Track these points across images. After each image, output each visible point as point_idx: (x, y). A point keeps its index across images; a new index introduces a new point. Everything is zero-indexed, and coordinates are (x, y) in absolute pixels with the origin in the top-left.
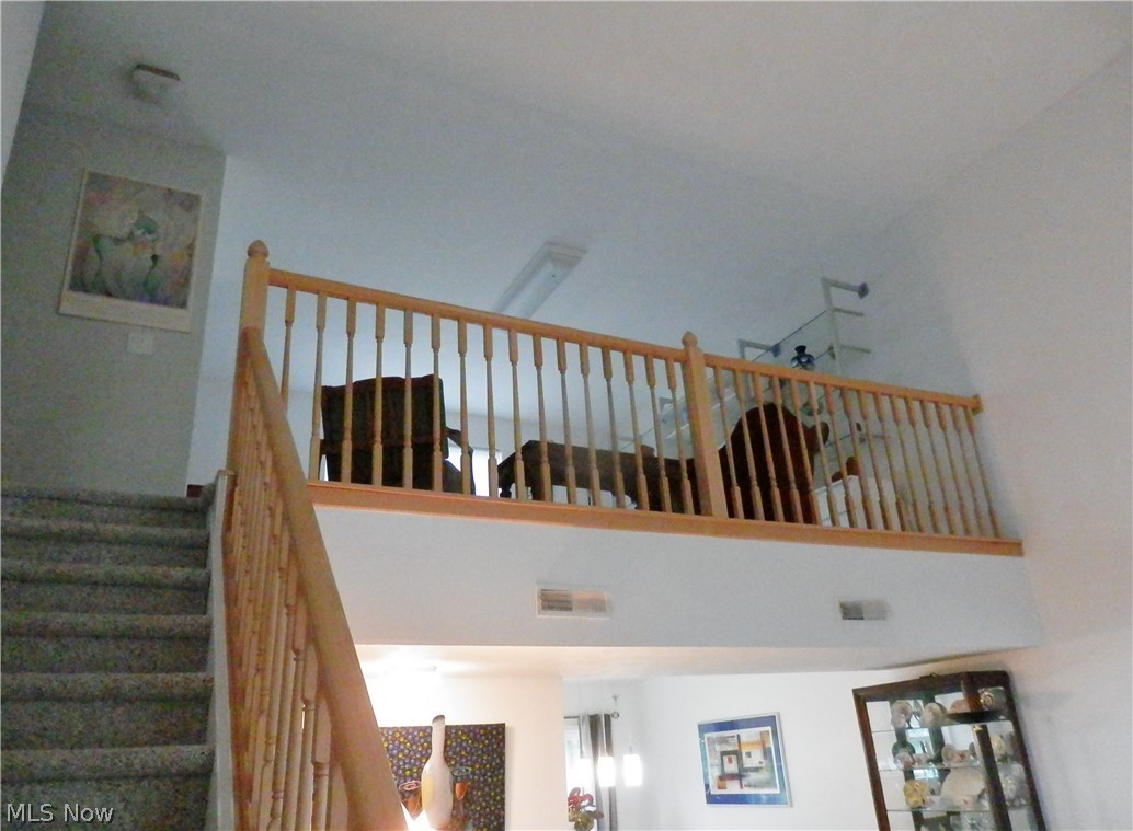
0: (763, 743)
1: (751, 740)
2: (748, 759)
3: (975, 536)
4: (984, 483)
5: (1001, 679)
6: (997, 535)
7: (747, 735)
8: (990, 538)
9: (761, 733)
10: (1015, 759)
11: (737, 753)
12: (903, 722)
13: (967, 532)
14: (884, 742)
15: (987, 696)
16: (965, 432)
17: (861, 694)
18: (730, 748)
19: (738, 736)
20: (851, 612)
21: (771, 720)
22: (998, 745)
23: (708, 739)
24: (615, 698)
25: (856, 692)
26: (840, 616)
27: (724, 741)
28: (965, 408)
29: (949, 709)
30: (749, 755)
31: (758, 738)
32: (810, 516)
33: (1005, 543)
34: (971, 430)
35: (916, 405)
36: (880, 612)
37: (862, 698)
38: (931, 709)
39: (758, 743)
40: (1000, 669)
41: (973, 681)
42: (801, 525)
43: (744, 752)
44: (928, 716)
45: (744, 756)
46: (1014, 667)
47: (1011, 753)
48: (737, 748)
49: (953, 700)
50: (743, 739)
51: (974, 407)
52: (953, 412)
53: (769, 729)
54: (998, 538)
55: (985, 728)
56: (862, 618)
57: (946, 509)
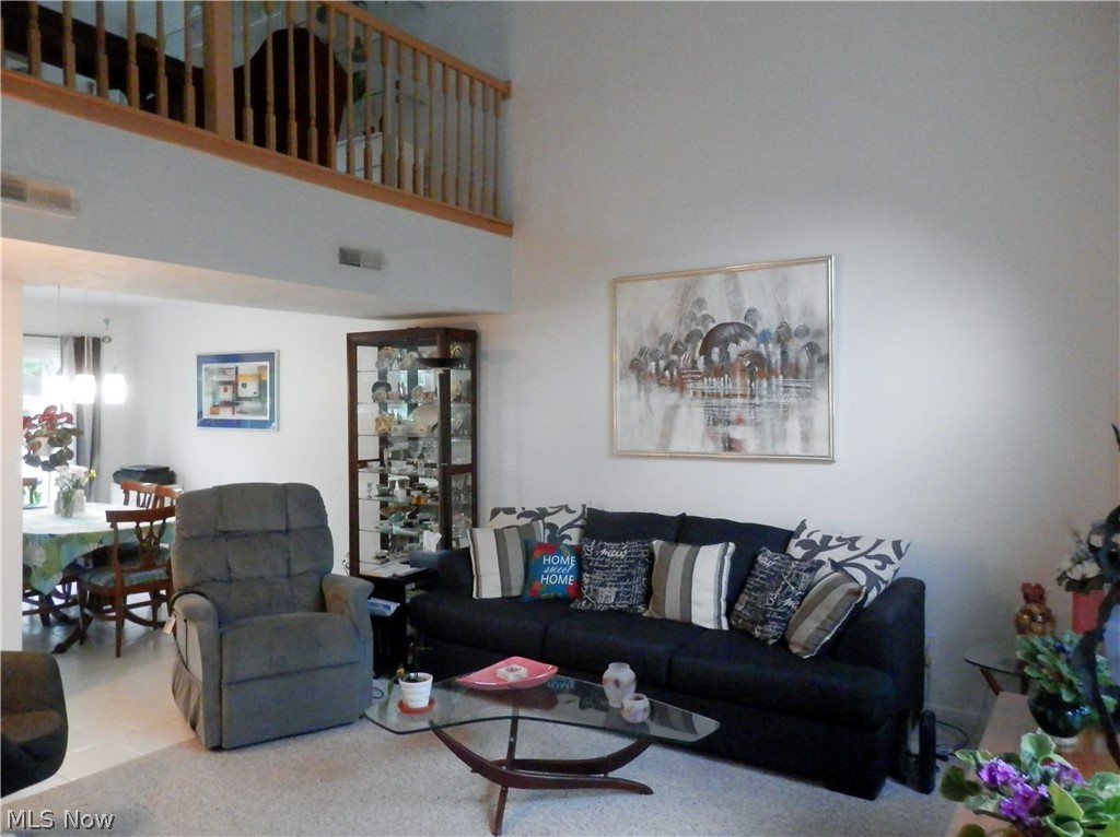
0: (259, 376)
1: (248, 372)
2: (244, 390)
3: (477, 211)
4: (496, 165)
5: (470, 337)
6: (495, 215)
7: (246, 368)
8: (489, 216)
9: (259, 368)
10: (466, 400)
11: (234, 384)
12: (386, 365)
13: (471, 205)
14: (367, 379)
15: (456, 350)
16: (491, 111)
17: (354, 339)
18: (227, 379)
19: (237, 368)
20: (349, 258)
21: (269, 356)
22: (454, 387)
23: (206, 369)
24: (107, 321)
25: (350, 336)
26: (337, 259)
27: (223, 372)
28: (497, 90)
29: (425, 356)
30: (244, 385)
31: (256, 371)
32: (325, 159)
33: (500, 223)
34: (497, 114)
35: (452, 74)
36: (377, 263)
37: (354, 342)
38: (411, 357)
39: (254, 376)
40: (471, 328)
41: (448, 335)
42: (314, 165)
43: (240, 384)
44: (408, 362)
45: (240, 386)
46: (483, 327)
47: (464, 394)
48: (234, 379)
49: (429, 351)
50: (240, 372)
51: (504, 92)
52: (484, 91)
53: (267, 364)
54: (494, 217)
55: (448, 373)
56: (359, 266)
57: (457, 182)
